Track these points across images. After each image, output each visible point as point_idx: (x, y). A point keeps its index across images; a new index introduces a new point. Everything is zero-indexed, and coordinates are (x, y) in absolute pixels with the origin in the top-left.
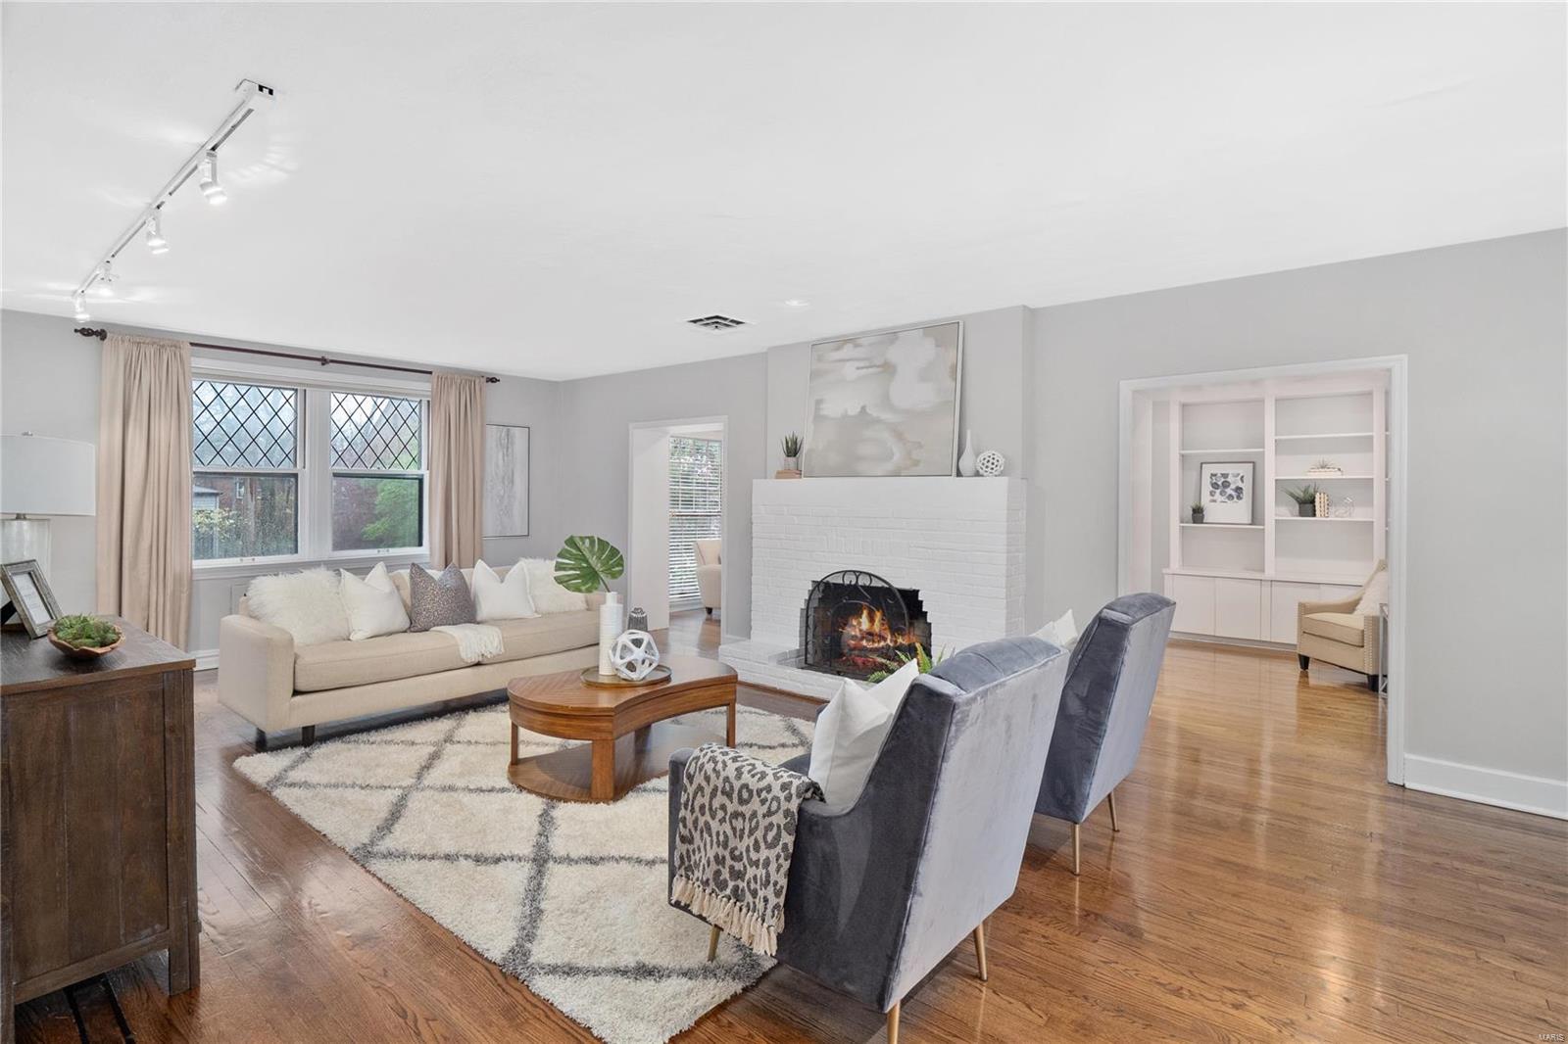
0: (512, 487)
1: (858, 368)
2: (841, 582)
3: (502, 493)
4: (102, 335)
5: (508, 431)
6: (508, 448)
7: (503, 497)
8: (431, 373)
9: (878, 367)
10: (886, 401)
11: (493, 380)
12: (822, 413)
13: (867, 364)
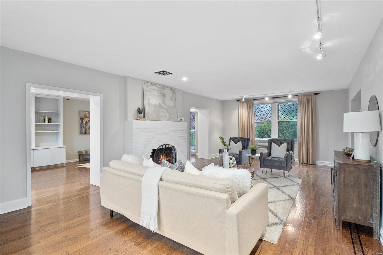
1: (158, 93)
2: (162, 148)
9: (162, 94)
10: (164, 103)
12: (150, 102)
13: (159, 92)
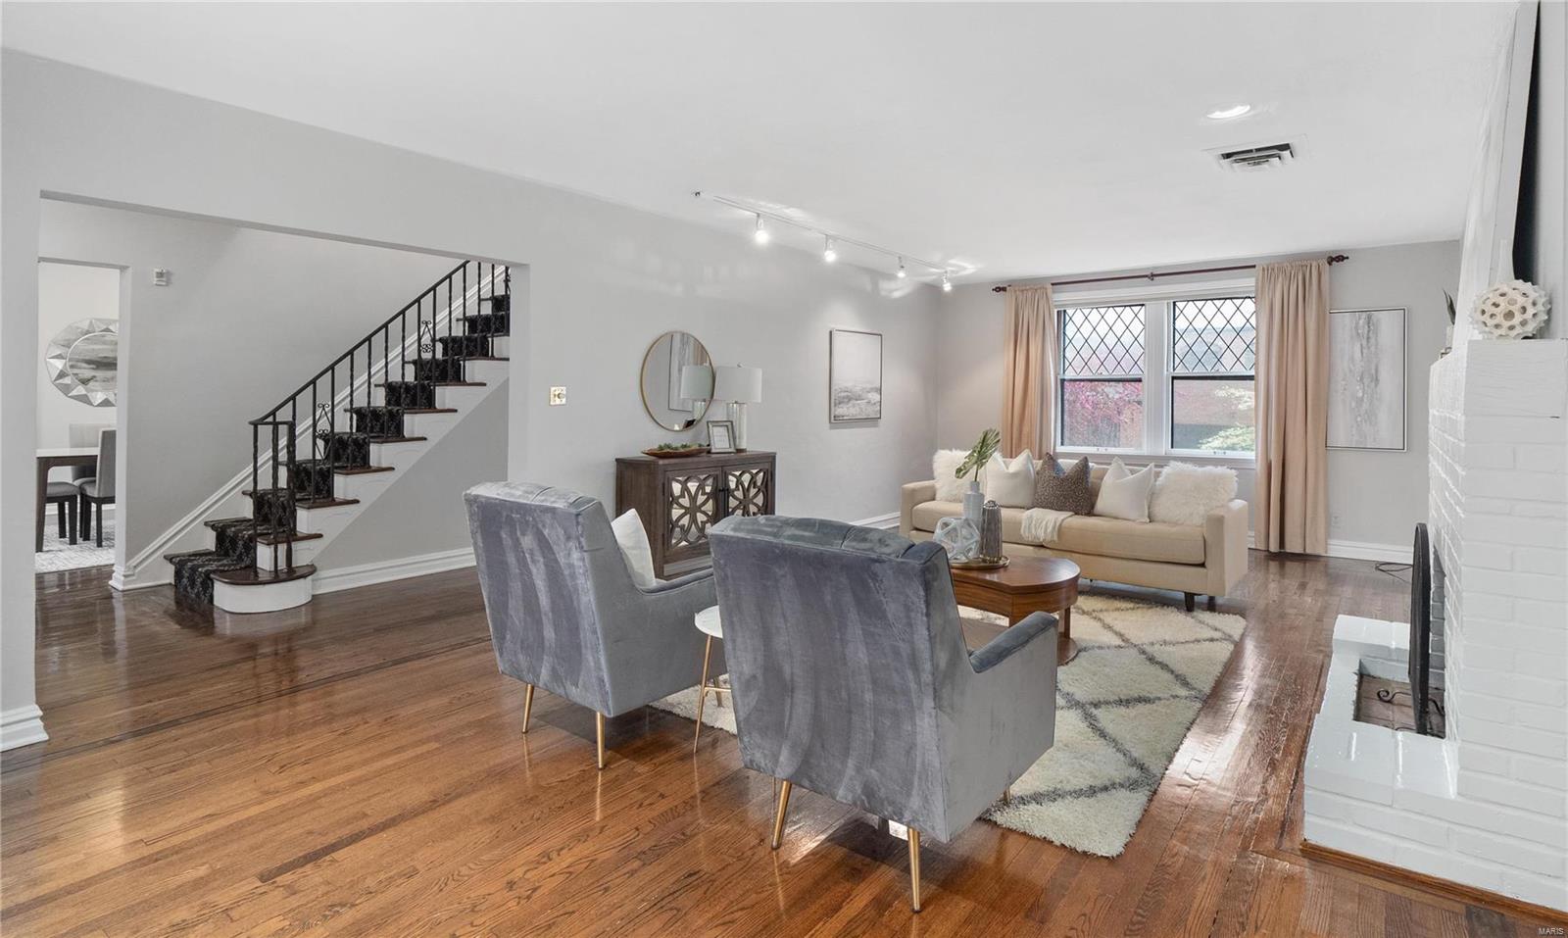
0: (1376, 386)
3: (1360, 394)
4: (1004, 289)
5: (1369, 318)
6: (1368, 338)
7: (1362, 399)
8: (1254, 266)
11: (1337, 259)
